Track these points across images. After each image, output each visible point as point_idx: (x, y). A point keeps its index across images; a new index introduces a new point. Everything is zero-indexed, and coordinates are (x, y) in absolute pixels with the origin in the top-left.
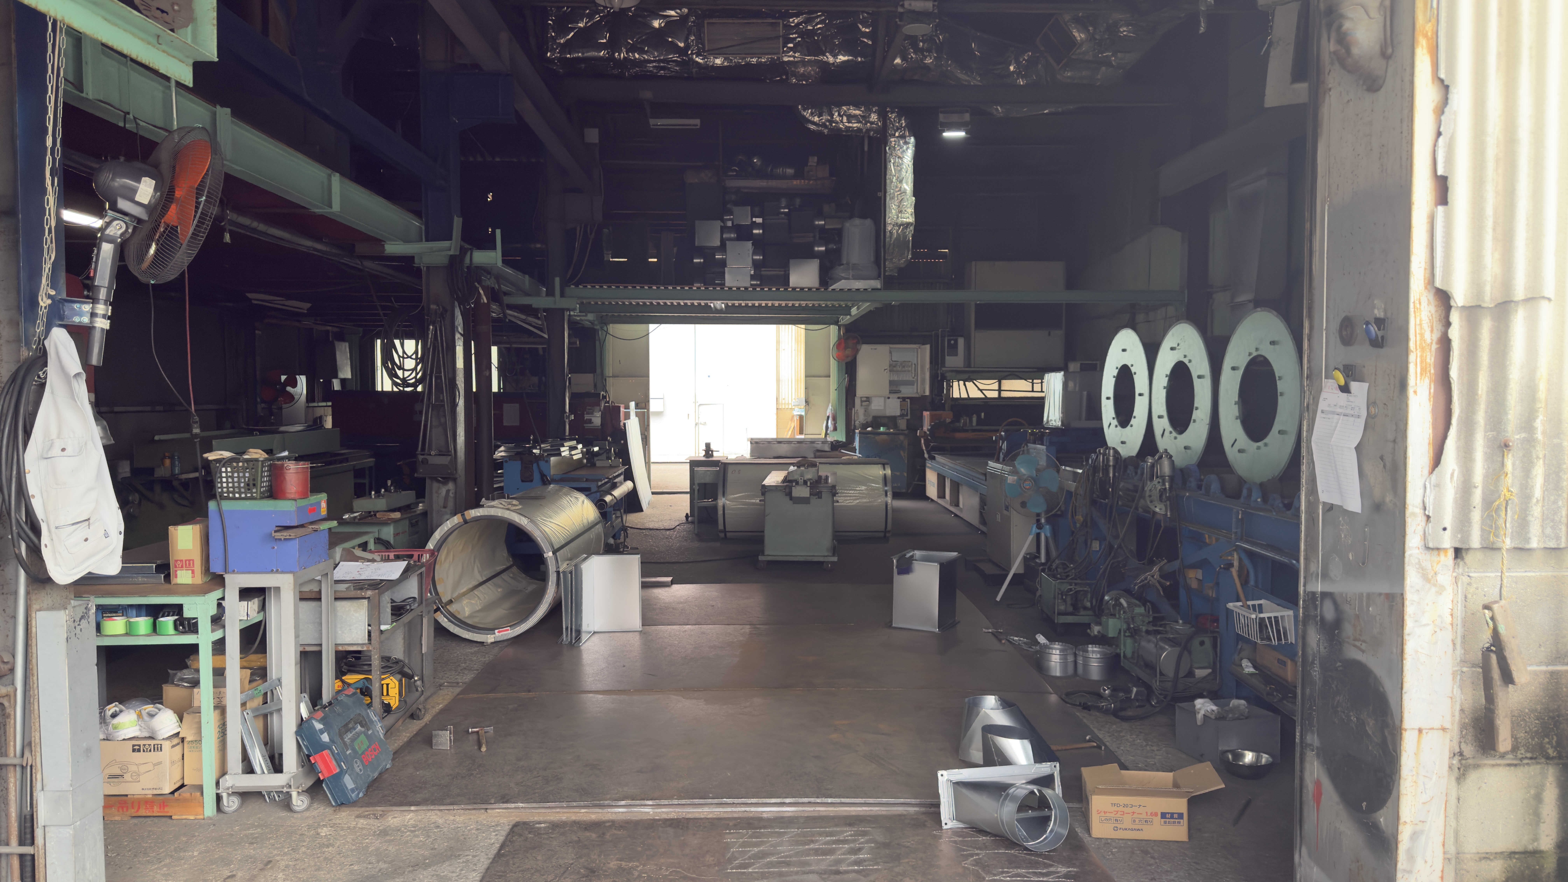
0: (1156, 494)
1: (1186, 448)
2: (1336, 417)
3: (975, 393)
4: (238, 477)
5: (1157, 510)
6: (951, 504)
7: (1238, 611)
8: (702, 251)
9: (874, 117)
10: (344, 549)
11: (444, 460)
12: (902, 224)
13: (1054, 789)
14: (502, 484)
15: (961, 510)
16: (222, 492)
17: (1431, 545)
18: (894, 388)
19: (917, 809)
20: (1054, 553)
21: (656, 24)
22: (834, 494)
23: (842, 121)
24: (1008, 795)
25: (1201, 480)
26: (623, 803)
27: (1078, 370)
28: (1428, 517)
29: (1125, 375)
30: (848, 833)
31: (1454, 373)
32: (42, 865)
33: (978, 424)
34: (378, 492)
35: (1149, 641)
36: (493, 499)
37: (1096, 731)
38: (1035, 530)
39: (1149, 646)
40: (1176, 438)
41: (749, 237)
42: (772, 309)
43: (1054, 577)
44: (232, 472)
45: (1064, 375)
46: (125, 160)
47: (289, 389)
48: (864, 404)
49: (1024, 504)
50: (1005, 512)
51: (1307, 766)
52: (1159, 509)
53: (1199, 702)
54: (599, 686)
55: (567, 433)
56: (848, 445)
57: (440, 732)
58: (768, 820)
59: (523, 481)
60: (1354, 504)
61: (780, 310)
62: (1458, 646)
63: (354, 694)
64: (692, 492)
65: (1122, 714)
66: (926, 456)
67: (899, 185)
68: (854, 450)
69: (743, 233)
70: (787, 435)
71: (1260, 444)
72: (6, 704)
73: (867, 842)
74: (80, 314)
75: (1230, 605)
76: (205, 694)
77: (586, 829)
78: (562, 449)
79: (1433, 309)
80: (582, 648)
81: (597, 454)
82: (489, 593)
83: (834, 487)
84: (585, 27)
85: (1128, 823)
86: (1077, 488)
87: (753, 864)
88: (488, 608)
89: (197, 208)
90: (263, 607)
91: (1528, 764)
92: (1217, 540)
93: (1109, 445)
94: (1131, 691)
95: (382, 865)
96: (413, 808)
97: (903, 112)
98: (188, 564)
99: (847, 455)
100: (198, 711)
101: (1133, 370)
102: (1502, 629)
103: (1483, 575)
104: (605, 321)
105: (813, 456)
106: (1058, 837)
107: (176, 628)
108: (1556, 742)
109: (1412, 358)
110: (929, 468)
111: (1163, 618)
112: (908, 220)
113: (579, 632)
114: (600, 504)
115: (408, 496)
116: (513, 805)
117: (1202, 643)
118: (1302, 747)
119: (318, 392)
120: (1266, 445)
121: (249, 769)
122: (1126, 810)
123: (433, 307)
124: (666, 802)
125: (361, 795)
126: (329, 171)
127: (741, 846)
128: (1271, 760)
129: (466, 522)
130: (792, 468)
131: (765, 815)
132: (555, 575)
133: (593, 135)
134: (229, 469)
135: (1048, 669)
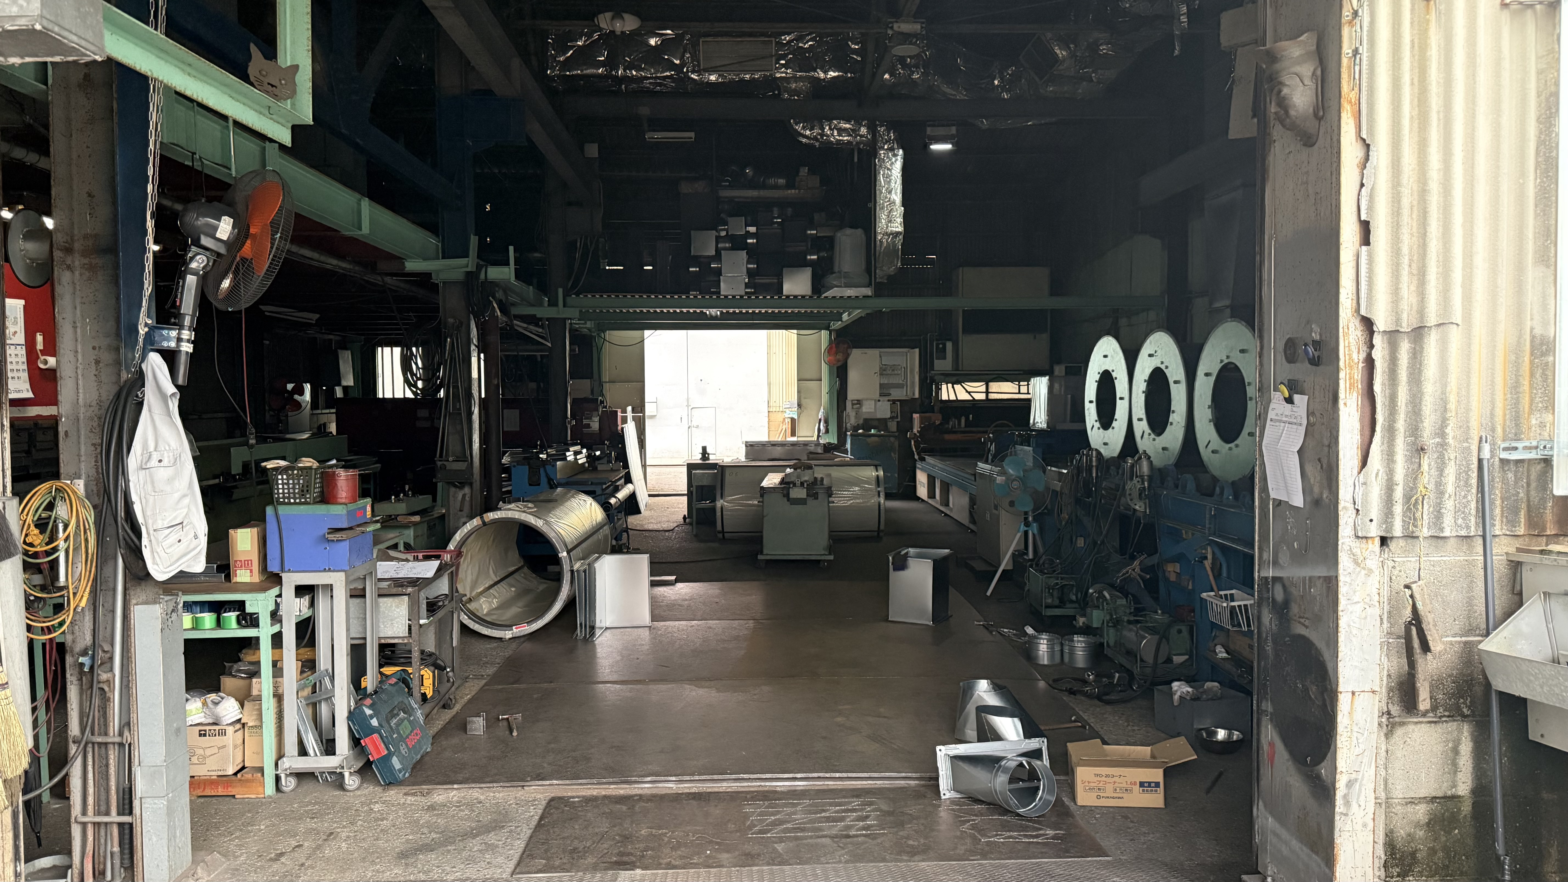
0: (1136, 494)
1: (1164, 449)
2: (1283, 424)
3: (963, 396)
4: (293, 484)
5: (1137, 507)
6: (941, 504)
7: (1211, 600)
8: (696, 260)
9: (863, 130)
10: (379, 550)
11: (462, 466)
12: (892, 234)
13: (1042, 761)
14: (509, 488)
15: (951, 510)
16: (279, 498)
17: (1360, 534)
18: (884, 391)
19: (917, 782)
20: (1041, 550)
21: (652, 42)
22: (830, 496)
23: (832, 135)
24: (1000, 766)
25: (1178, 479)
26: (649, 779)
27: (1063, 374)
28: (1358, 510)
29: (1106, 380)
30: (856, 803)
31: (1377, 388)
32: (139, 833)
33: (966, 426)
34: (397, 496)
35: (1131, 630)
36: (510, 503)
37: (1081, 713)
38: (1023, 528)
39: (1130, 634)
40: (1154, 440)
41: (743, 246)
42: (766, 316)
43: (1042, 572)
44: (288, 479)
45: (1049, 380)
46: (206, 201)
47: (296, 397)
48: (855, 407)
49: (1012, 504)
50: (994, 511)
51: (1263, 729)
52: (1139, 506)
53: (1175, 685)
54: (614, 677)
55: (569, 438)
56: (840, 447)
57: (474, 719)
58: (782, 792)
59: (530, 485)
60: (1298, 501)
61: (773, 316)
62: (1385, 621)
63: (396, 683)
64: (689, 495)
65: (1104, 698)
66: (916, 457)
67: (888, 196)
68: (846, 452)
69: (738, 243)
70: (778, 438)
71: (1232, 445)
72: (106, 689)
73: (873, 811)
74: (168, 339)
75: (1204, 595)
76: (264, 684)
77: (616, 803)
78: (568, 454)
79: (1359, 333)
80: (596, 642)
81: (598, 458)
82: (505, 591)
83: (829, 488)
84: (583, 46)
85: (1109, 792)
86: (1062, 487)
87: (771, 830)
88: (503, 606)
89: (273, 244)
90: (312, 604)
91: (1446, 721)
92: (1193, 534)
93: (1093, 446)
94: (1114, 677)
95: (434, 835)
96: (455, 786)
97: (892, 125)
98: (247, 564)
99: (840, 457)
100: (259, 698)
101: (1114, 375)
102: (1419, 605)
103: (1405, 559)
104: (602, 329)
105: (806, 458)
106: (1047, 803)
107: (239, 622)
108: (1470, 702)
109: (1342, 375)
110: (922, 470)
111: (1144, 609)
112: (897, 230)
113: (593, 628)
114: (606, 506)
115: (424, 501)
116: (548, 782)
117: (1180, 631)
118: (1258, 712)
119: (321, 401)
120: (1237, 446)
121: (303, 752)
122: (1108, 780)
123: (451, 320)
124: (688, 778)
125: (407, 775)
126: (358, 196)
127: (759, 815)
128: (1241, 736)
129: (484, 524)
130: (788, 470)
131: (778, 789)
132: (569, 574)
133: (592, 150)
134: (285, 477)
135: (1036, 657)
